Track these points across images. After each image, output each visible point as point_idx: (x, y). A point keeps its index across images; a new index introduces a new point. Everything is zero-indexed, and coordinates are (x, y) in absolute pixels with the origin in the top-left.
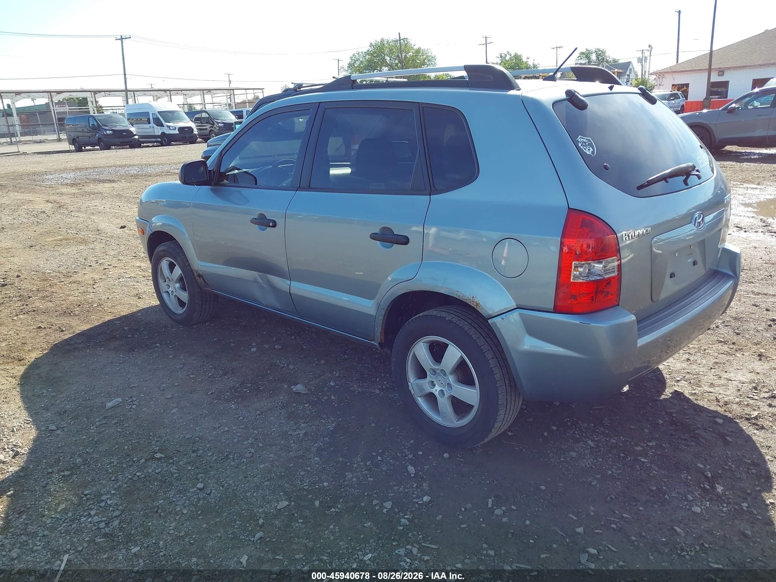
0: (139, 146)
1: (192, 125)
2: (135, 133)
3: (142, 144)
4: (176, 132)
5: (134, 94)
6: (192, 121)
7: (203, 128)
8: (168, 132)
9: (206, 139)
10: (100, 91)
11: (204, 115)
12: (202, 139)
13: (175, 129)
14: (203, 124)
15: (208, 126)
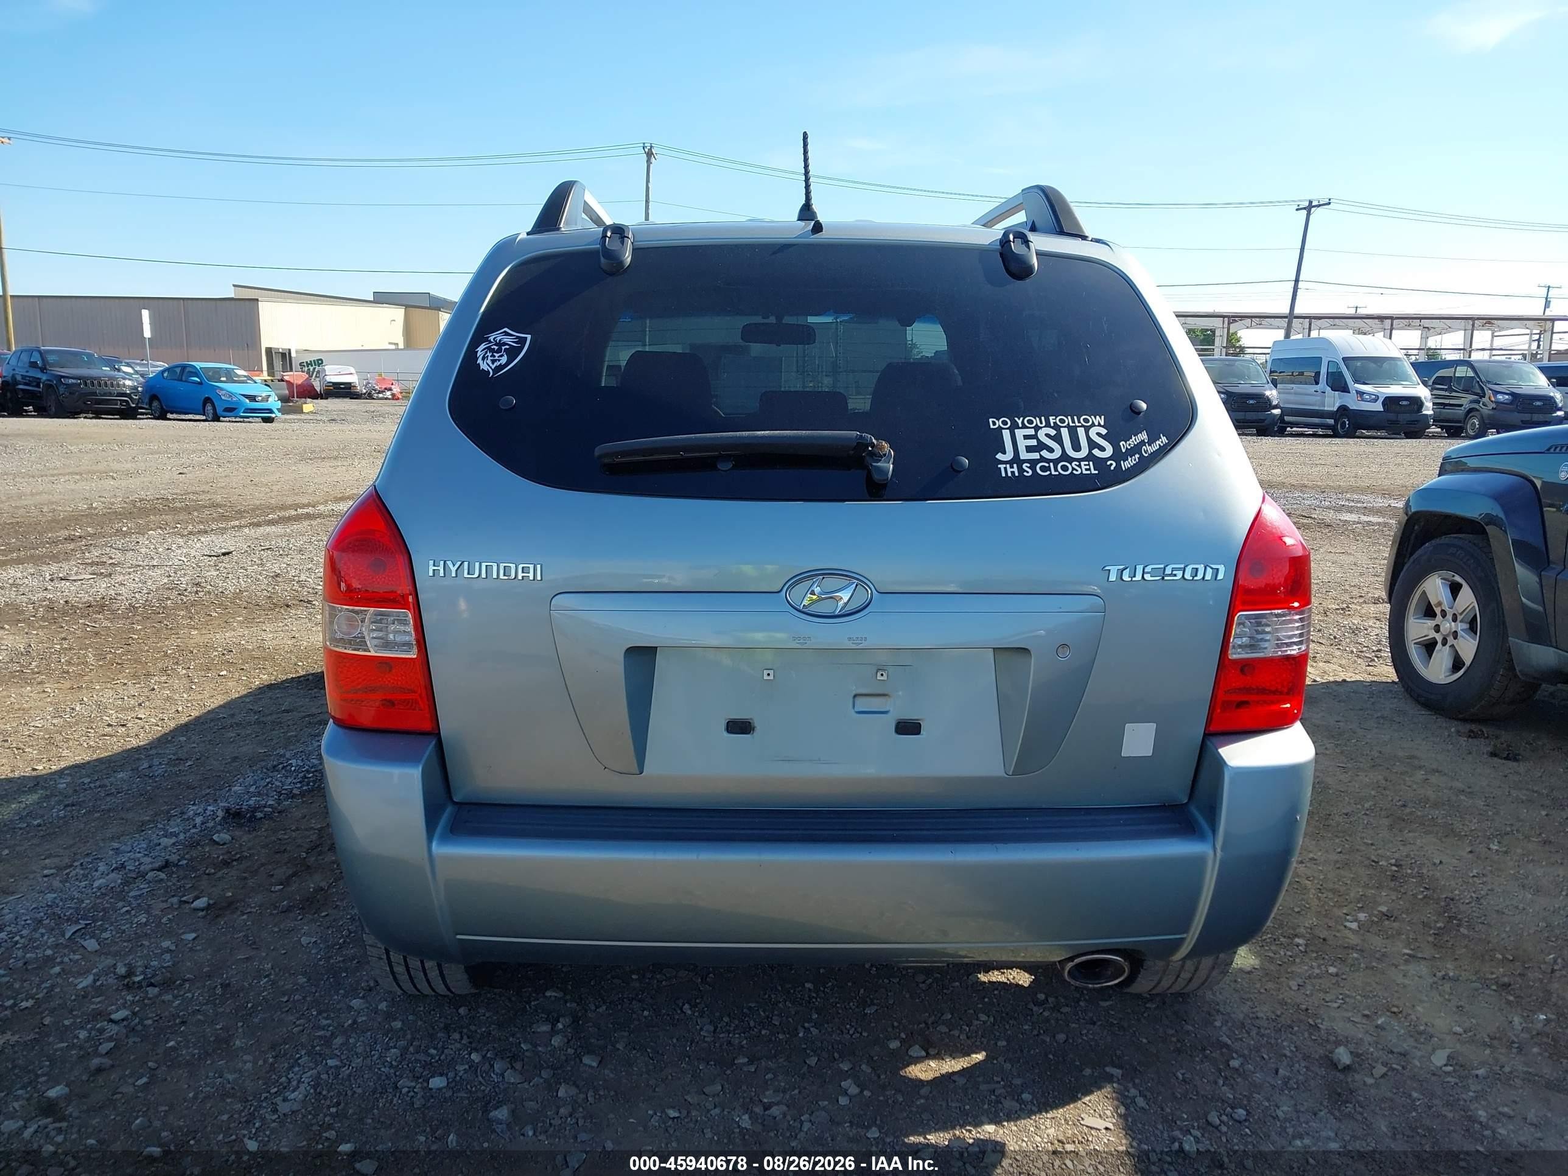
0: (1281, 432)
1: (1422, 392)
2: (1275, 403)
3: (1288, 429)
4: (1378, 407)
5: (1310, 324)
6: (1425, 384)
7: (1452, 402)
8: (1354, 404)
9: (1454, 431)
10: (1243, 317)
11: (1462, 372)
12: (1442, 427)
13: (1376, 400)
14: (1454, 394)
15: (1466, 400)
